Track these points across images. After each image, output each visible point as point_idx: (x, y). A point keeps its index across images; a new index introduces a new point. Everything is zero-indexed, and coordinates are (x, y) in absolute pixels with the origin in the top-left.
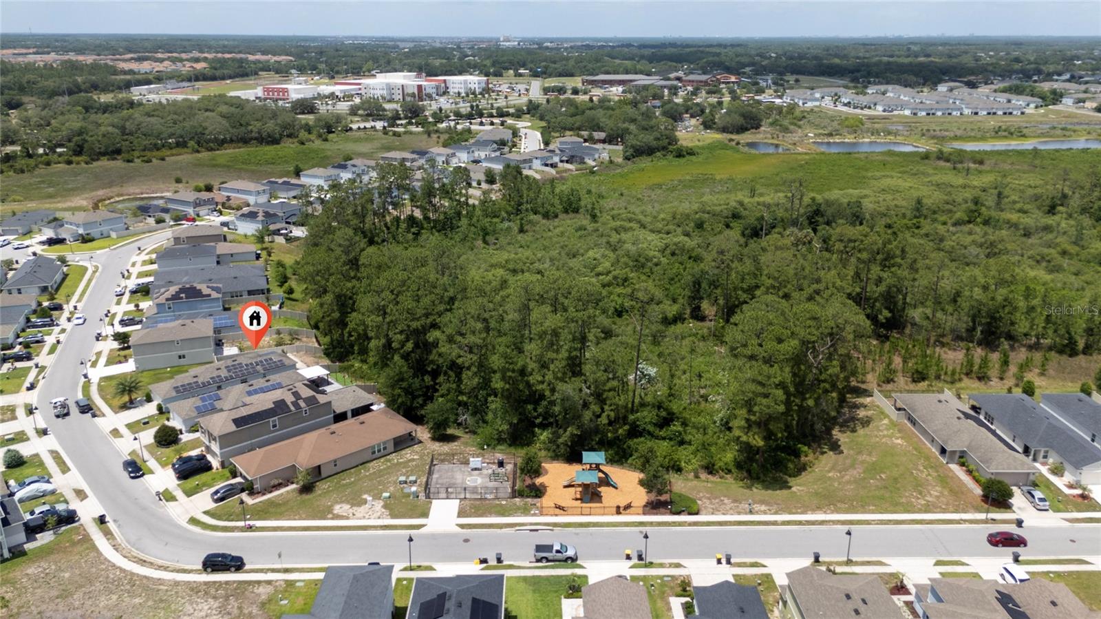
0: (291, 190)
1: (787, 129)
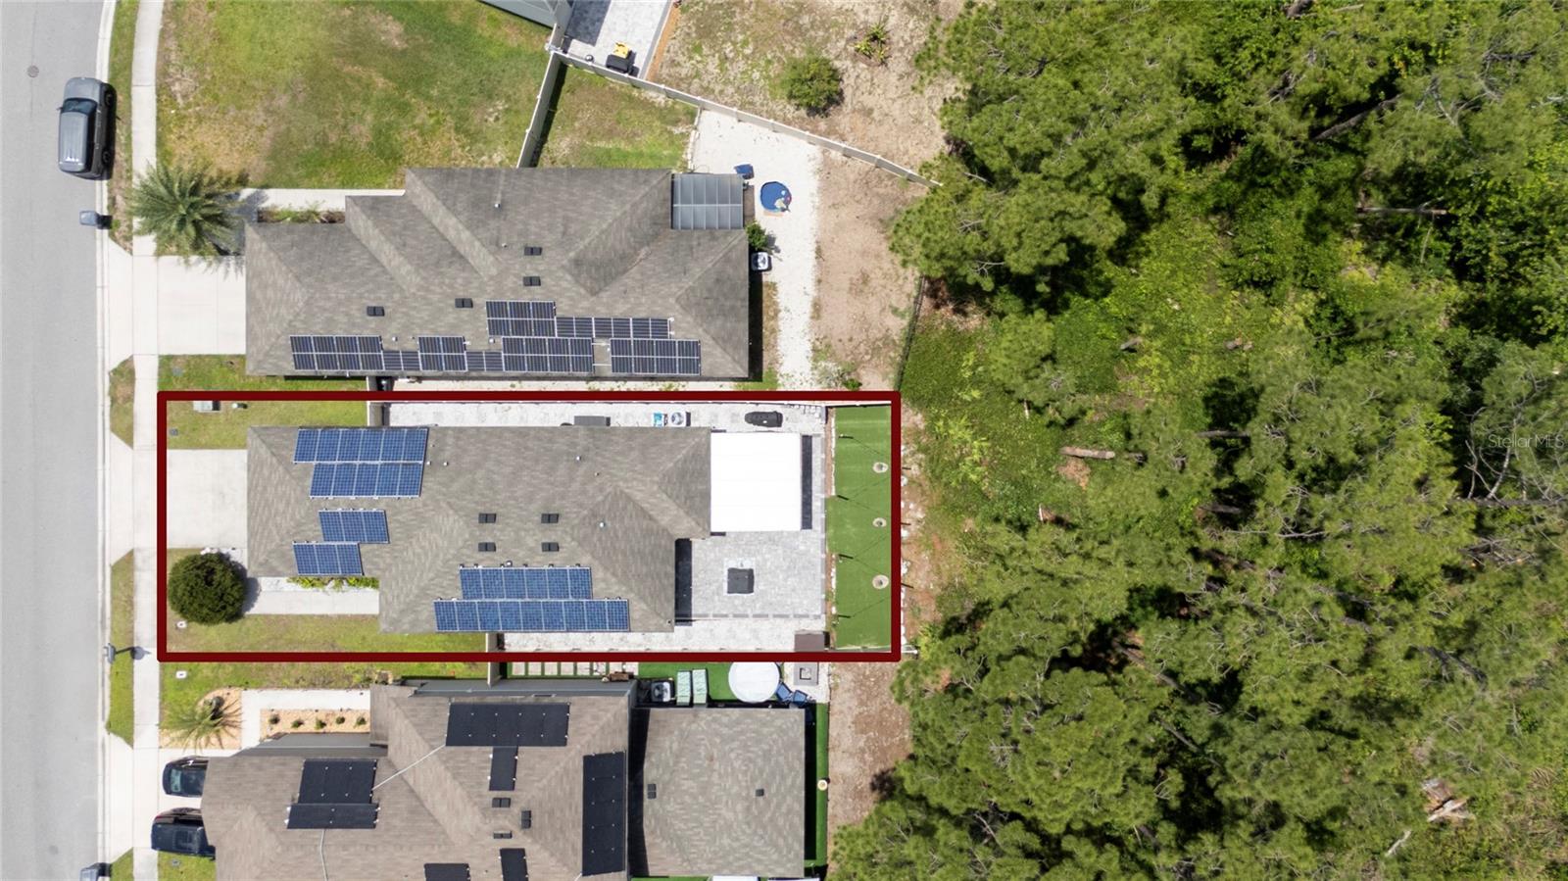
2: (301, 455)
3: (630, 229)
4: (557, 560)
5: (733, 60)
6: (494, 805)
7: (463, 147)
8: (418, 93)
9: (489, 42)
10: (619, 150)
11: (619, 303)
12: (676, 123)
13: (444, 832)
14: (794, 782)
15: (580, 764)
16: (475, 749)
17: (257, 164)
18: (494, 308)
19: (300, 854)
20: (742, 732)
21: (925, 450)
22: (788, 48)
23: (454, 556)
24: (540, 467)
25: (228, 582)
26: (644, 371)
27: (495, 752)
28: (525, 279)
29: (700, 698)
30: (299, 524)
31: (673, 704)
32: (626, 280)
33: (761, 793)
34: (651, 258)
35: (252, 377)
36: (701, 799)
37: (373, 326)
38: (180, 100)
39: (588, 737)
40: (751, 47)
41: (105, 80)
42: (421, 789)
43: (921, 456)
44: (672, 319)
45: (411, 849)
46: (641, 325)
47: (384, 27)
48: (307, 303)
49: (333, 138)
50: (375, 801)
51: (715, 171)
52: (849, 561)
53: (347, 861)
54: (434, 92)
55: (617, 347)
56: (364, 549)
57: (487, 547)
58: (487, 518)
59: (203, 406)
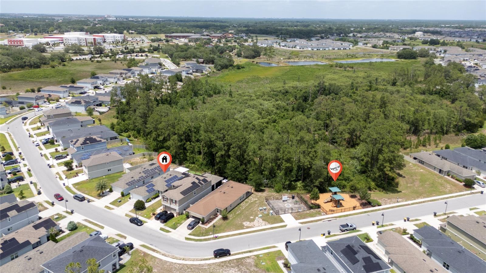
0: (78, 90)
1: (271, 56)
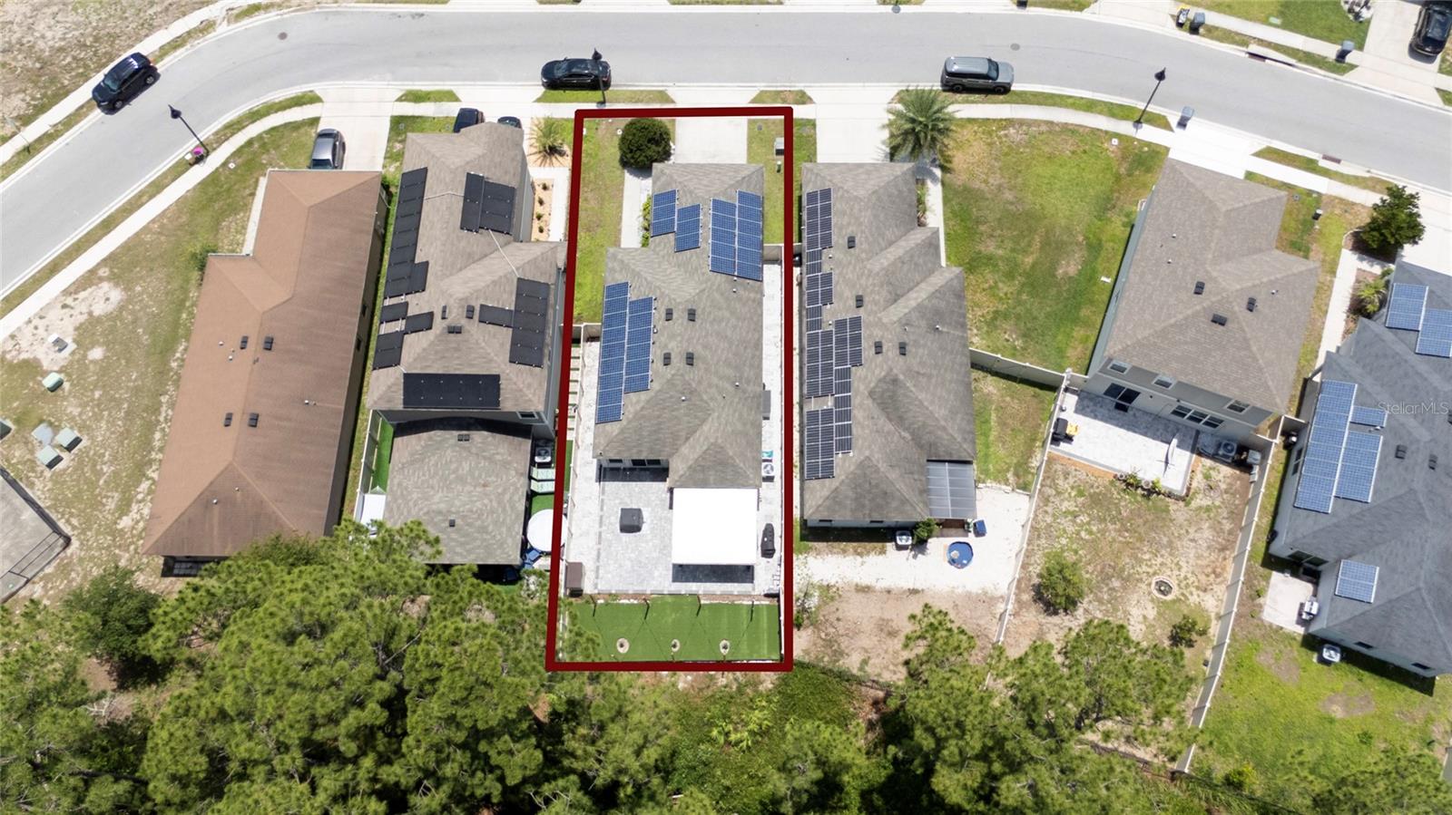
2: (742, 196)
3: (924, 425)
4: (656, 366)
5: (1074, 522)
6: (469, 306)
7: (983, 316)
8: (1023, 285)
9: (1069, 336)
10: (990, 430)
11: (863, 413)
12: (1016, 475)
13: (451, 274)
14: (457, 554)
15: (494, 372)
16: (514, 298)
17: (959, 179)
18: (856, 322)
19: (447, 180)
20: (504, 510)
21: (740, 691)
22: (1090, 568)
23: (663, 293)
24: (730, 355)
25: (649, 153)
26: (808, 436)
27: (510, 311)
28: (880, 342)
29: (535, 486)
30: (691, 192)
31: (533, 463)
32: (882, 420)
33: (452, 524)
34: (902, 441)
35: (801, 168)
36: (453, 476)
37: (841, 241)
38: (1002, 133)
39: (515, 379)
40: (1087, 537)
41: (1012, 88)
42: (486, 261)
43: (734, 687)
44: (851, 454)
45: (441, 251)
46: (846, 430)
47: (1072, 262)
48: (856, 197)
49: (982, 228)
50: (481, 231)
51: (979, 505)
52: (642, 616)
53: (438, 210)
54: (1024, 297)
55: (828, 413)
56: (671, 236)
57: (669, 315)
58: (692, 315)
59: (780, 143)
